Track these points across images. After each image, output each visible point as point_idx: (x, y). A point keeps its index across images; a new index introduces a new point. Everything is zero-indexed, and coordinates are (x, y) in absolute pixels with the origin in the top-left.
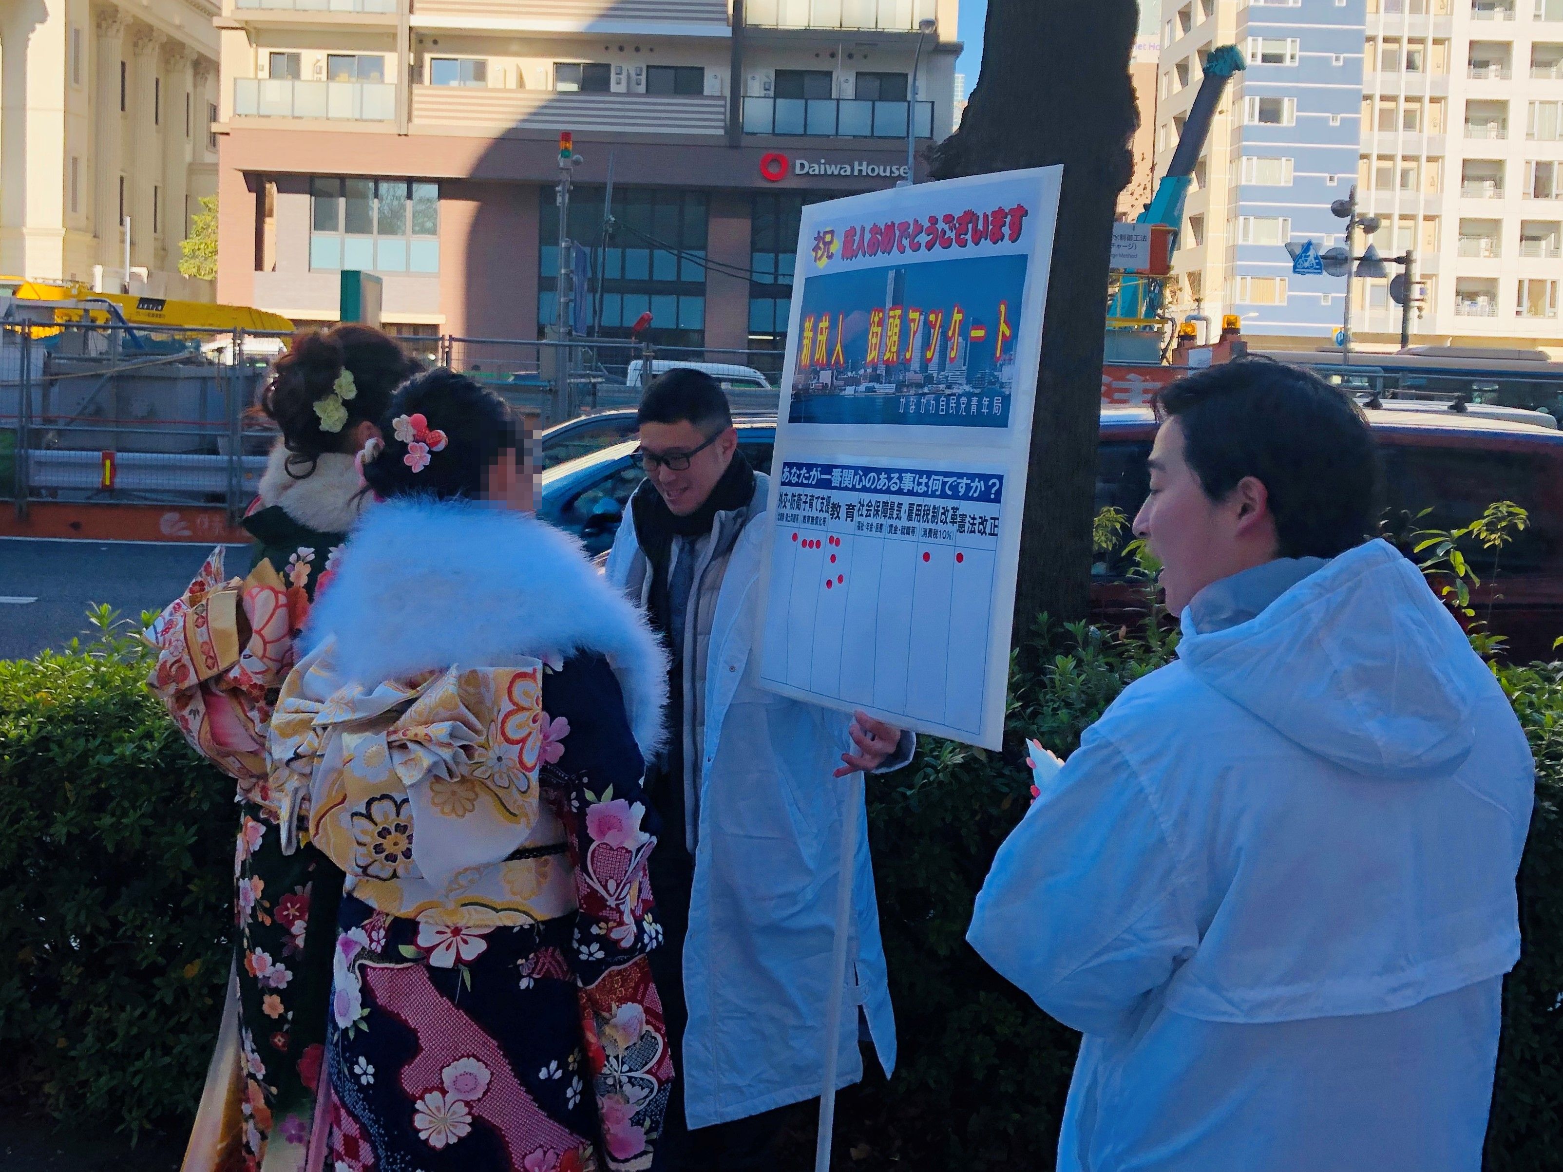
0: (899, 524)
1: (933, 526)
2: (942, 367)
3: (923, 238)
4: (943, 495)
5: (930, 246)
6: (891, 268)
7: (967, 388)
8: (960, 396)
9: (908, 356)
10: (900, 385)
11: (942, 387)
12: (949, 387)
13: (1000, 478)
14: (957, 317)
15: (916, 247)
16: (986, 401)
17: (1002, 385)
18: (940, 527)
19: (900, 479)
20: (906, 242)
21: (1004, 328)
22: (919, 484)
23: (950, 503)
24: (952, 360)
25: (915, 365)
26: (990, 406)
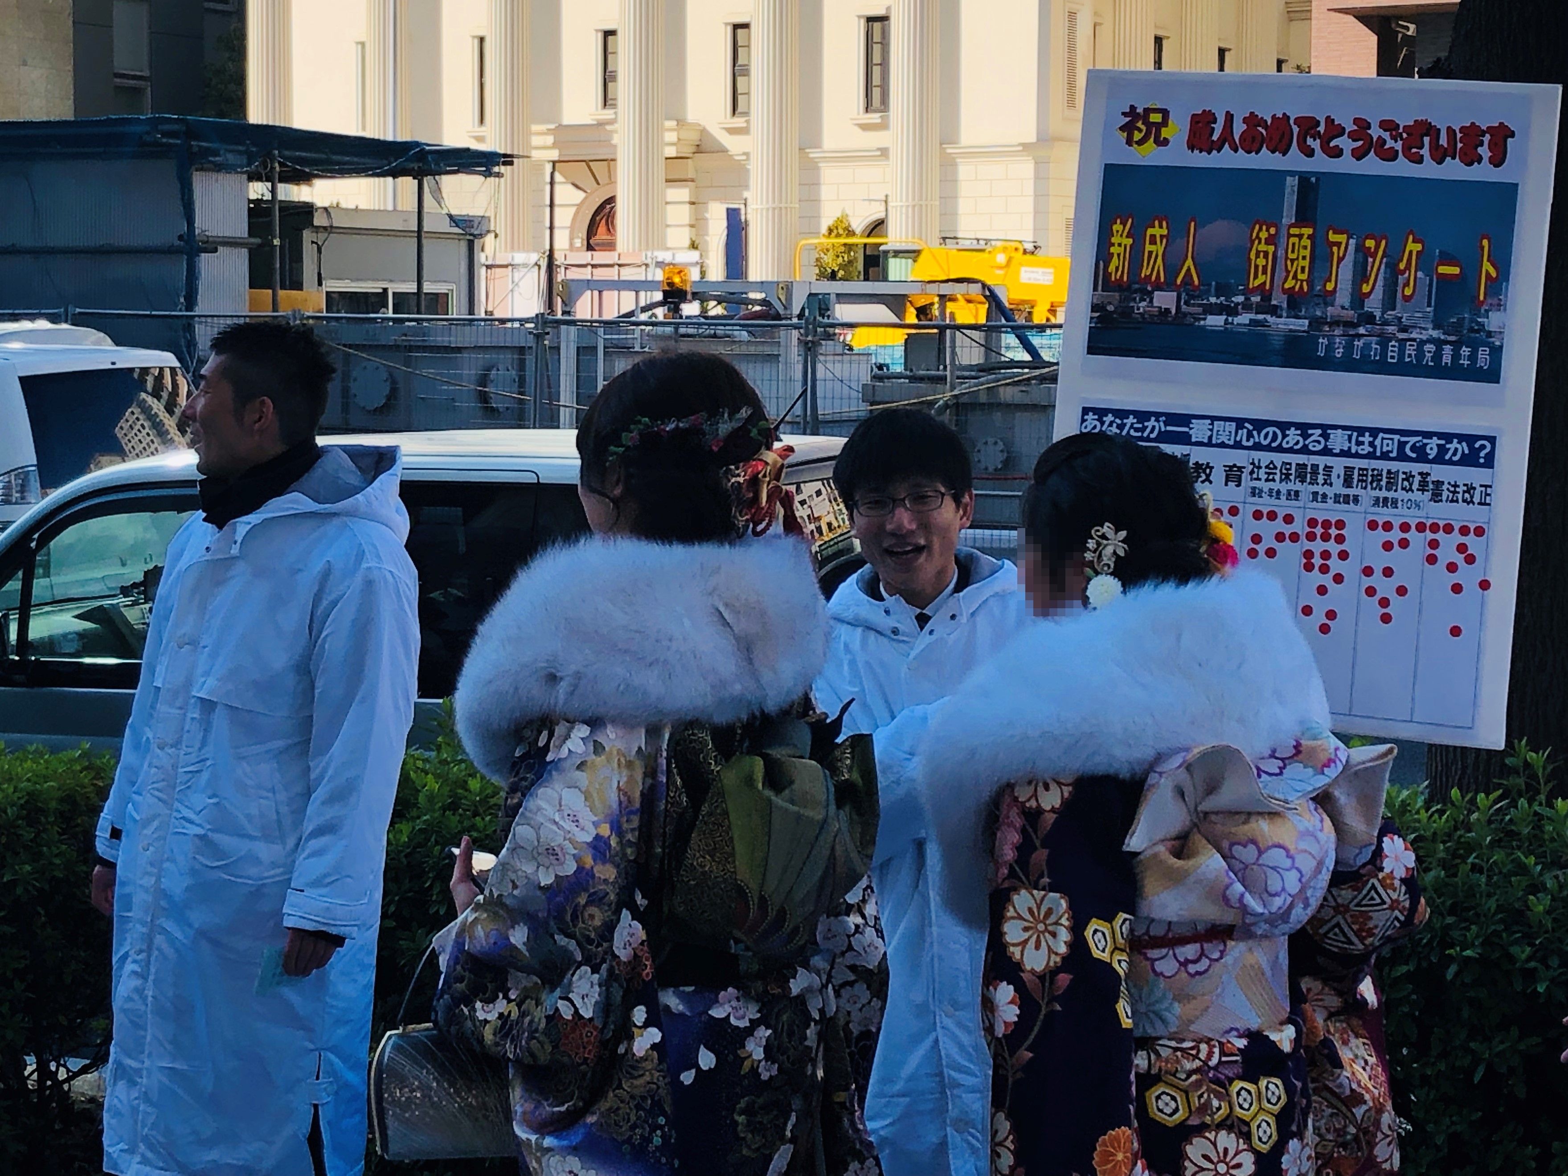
0: (1330, 491)
1: (1391, 495)
2: (1389, 302)
3: (1344, 143)
4: (1402, 457)
5: (1359, 154)
6: (1292, 173)
7: (1435, 334)
8: (1422, 343)
9: (1330, 287)
10: (1316, 323)
11: (1391, 329)
12: (1404, 329)
13: (1492, 440)
14: (1413, 247)
15: (1337, 153)
17: (1489, 334)
18: (1401, 495)
19: (1326, 436)
20: (1314, 144)
21: (1487, 266)
22: (1359, 443)
23: (1416, 468)
24: (1407, 299)
25: (1343, 298)
26: (1473, 357)
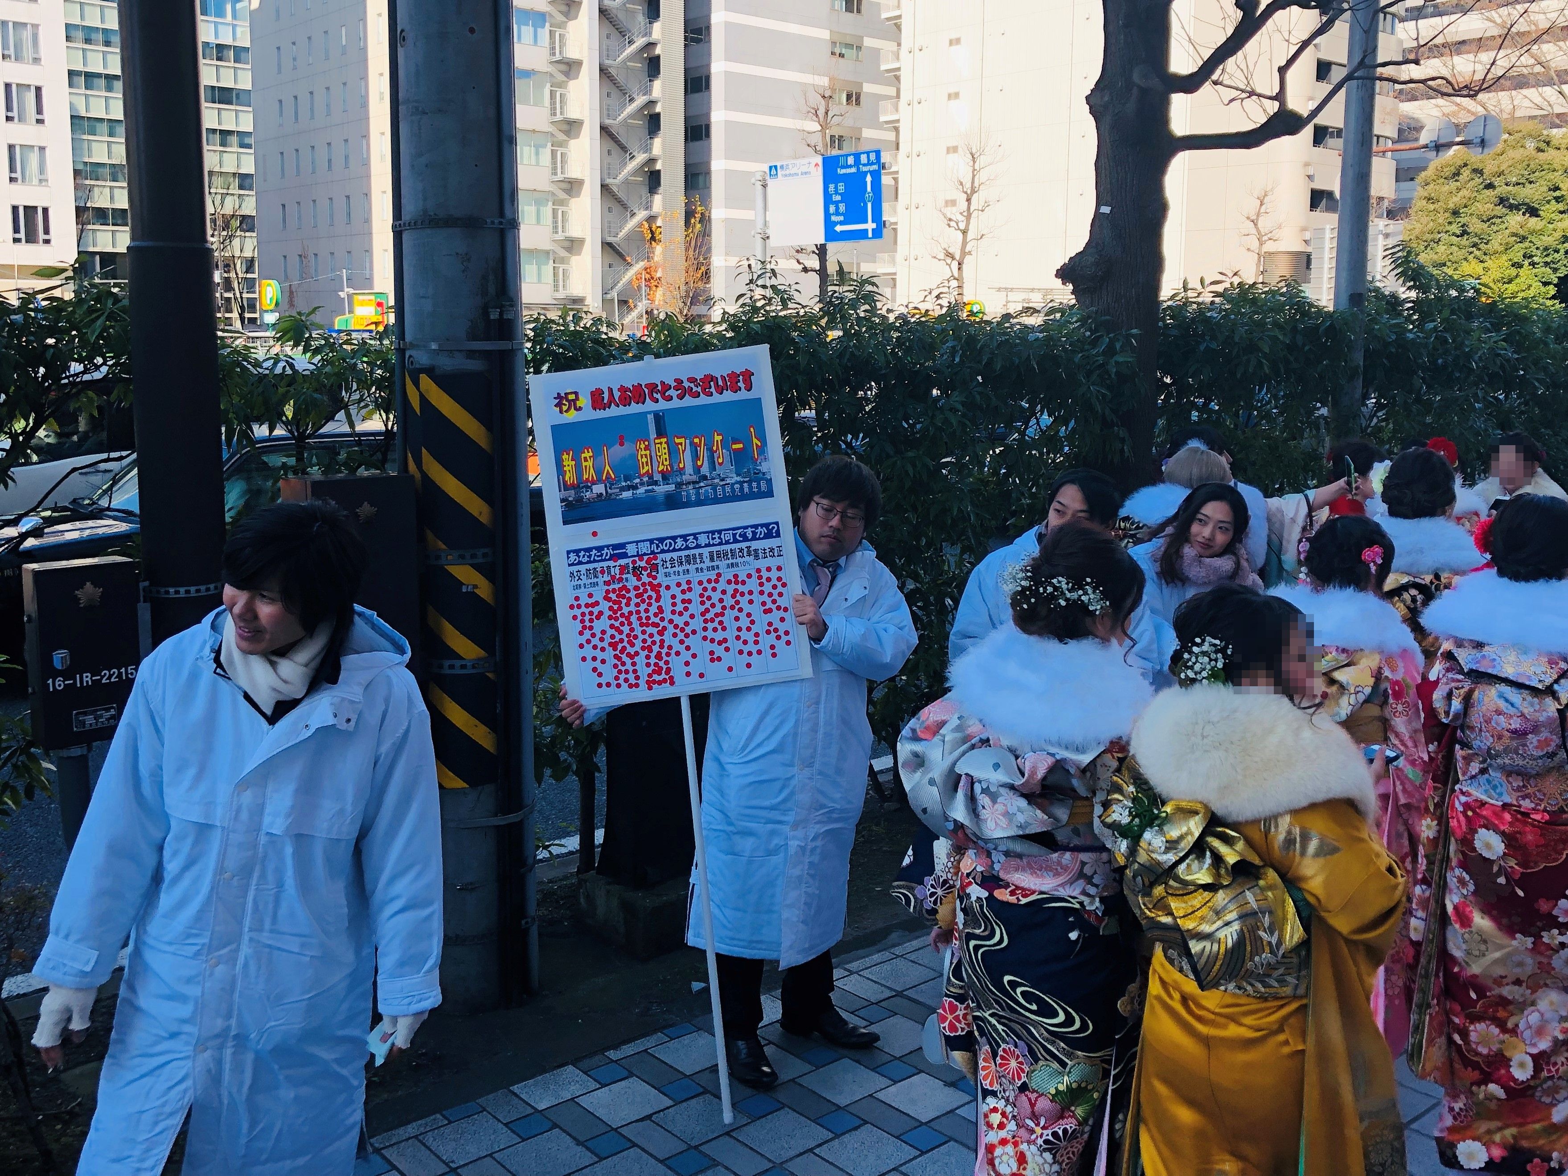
0: (704, 566)
1: (734, 561)
2: (713, 467)
3: (672, 392)
4: (736, 541)
5: (681, 397)
6: (649, 413)
7: (739, 479)
8: (733, 484)
9: (681, 466)
10: (679, 485)
11: (716, 481)
12: (723, 480)
13: (777, 523)
14: (718, 438)
15: (670, 398)
16: (754, 484)
17: (764, 474)
18: (739, 560)
19: (696, 539)
20: (658, 396)
21: (755, 441)
22: (713, 539)
23: (744, 545)
24: (720, 464)
25: (689, 469)
26: (759, 487)
